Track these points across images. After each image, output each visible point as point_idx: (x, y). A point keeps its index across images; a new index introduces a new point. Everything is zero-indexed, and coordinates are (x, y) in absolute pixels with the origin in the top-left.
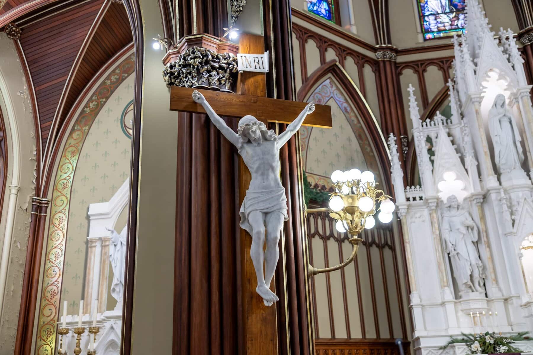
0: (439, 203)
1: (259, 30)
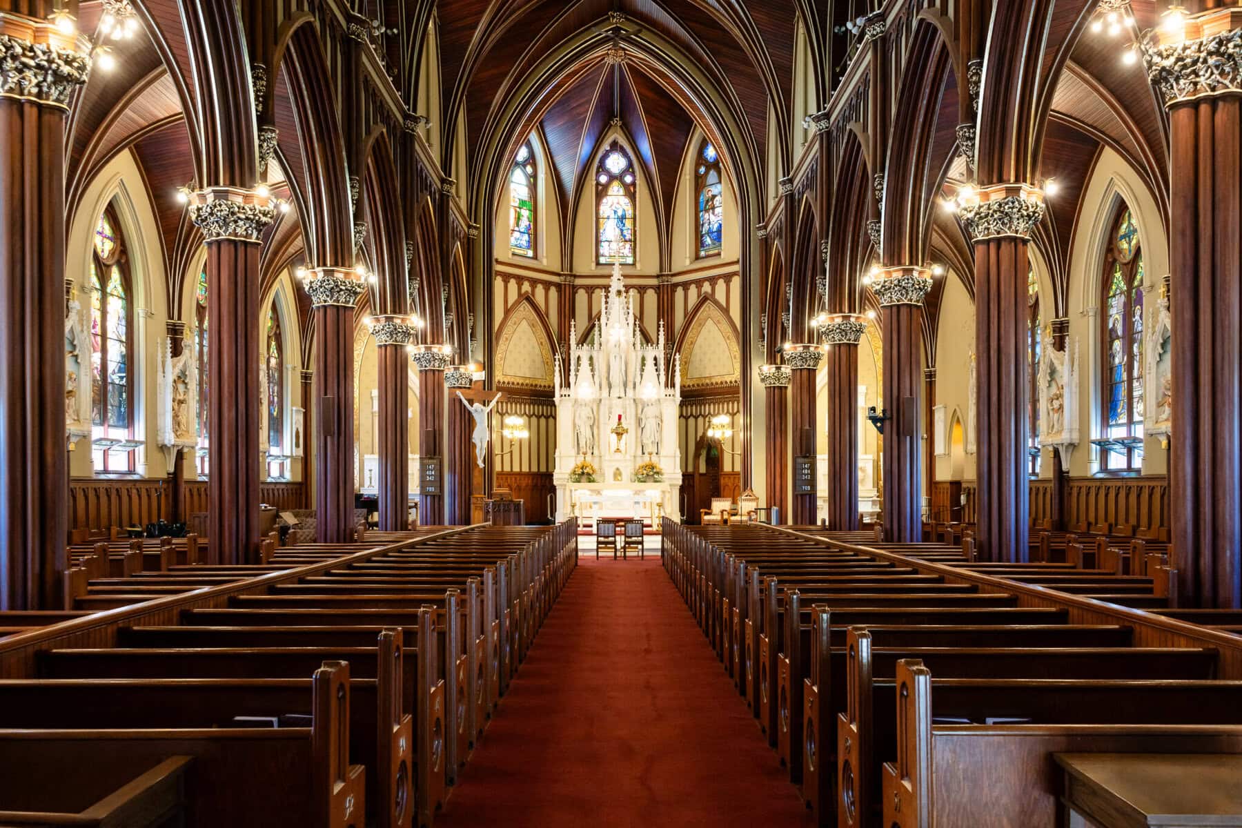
0: (576, 401)
1: (481, 359)
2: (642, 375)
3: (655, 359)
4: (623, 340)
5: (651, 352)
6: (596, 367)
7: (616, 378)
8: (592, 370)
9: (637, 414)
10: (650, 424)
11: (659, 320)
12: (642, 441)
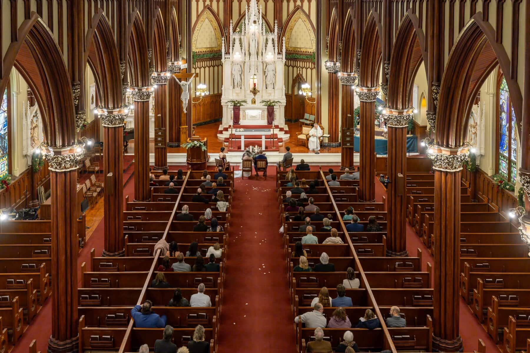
2: (266, 49)
3: (273, 39)
4: (257, 31)
5: (271, 37)
6: (243, 45)
7: (253, 51)
8: (241, 46)
9: (263, 69)
10: (270, 74)
11: (274, 20)
12: (266, 82)
